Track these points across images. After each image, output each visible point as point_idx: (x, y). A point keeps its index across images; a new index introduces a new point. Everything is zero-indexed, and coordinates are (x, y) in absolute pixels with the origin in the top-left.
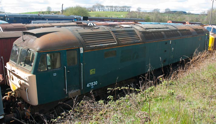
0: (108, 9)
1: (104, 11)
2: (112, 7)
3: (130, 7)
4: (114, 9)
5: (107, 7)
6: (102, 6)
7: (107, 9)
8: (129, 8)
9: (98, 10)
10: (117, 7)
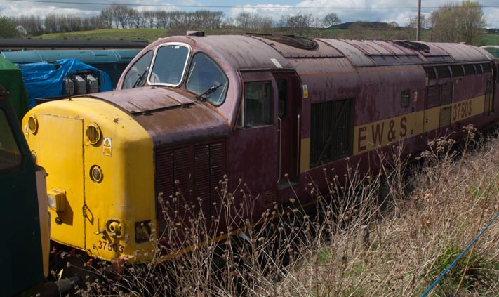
0: (152, 22)
1: (137, 27)
2: (161, 15)
3: (220, 14)
4: (169, 19)
5: (147, 14)
6: (132, 14)
7: (148, 21)
8: (216, 18)
9: (120, 27)
10: (178, 14)
